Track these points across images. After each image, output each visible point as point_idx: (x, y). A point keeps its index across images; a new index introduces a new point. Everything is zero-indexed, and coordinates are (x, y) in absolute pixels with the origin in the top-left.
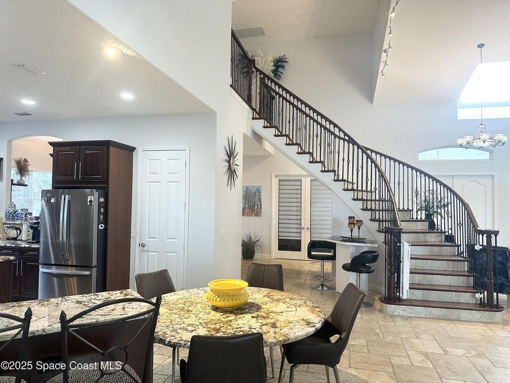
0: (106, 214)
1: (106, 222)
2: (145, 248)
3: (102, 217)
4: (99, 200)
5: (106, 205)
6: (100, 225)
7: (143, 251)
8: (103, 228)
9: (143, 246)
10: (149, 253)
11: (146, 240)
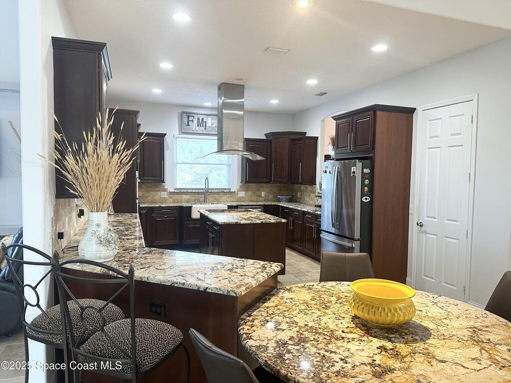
0: (371, 186)
1: (371, 194)
2: (423, 229)
3: (366, 189)
4: (363, 171)
5: (372, 176)
6: (365, 198)
7: (421, 232)
8: (367, 201)
9: (421, 226)
10: (428, 235)
11: (424, 220)
